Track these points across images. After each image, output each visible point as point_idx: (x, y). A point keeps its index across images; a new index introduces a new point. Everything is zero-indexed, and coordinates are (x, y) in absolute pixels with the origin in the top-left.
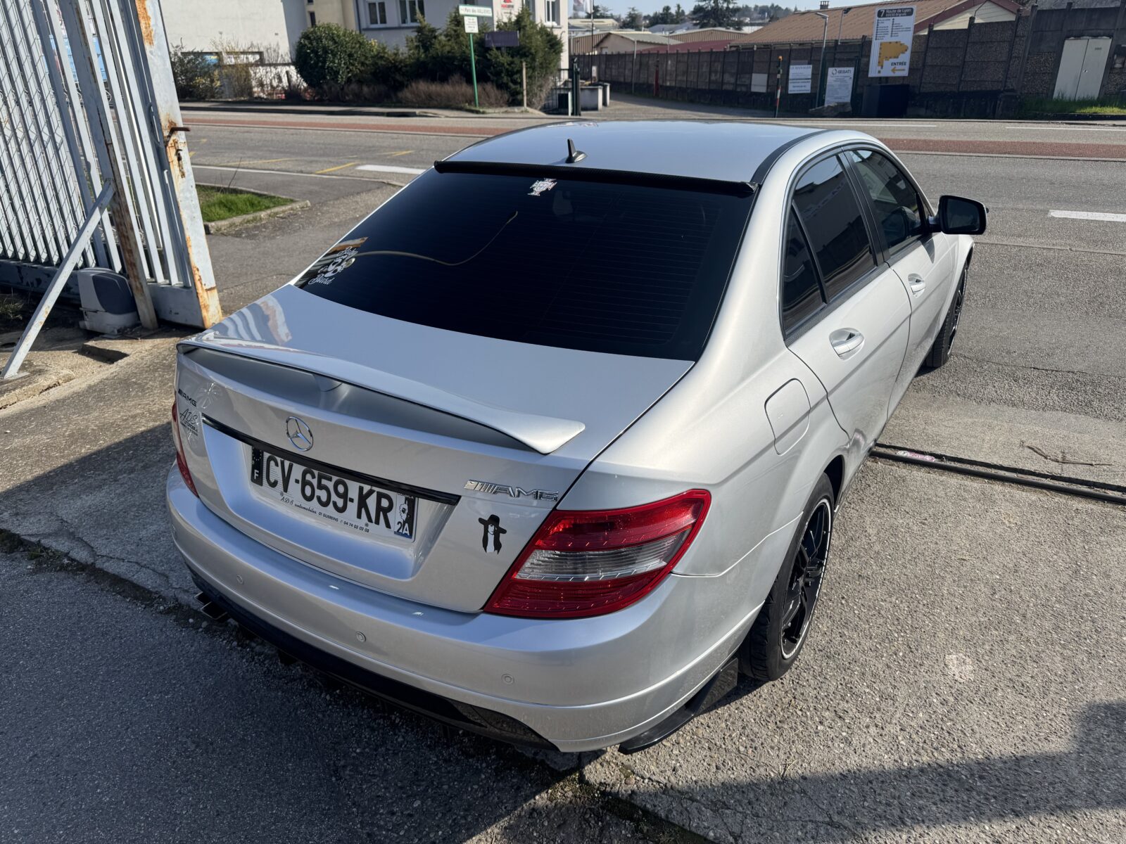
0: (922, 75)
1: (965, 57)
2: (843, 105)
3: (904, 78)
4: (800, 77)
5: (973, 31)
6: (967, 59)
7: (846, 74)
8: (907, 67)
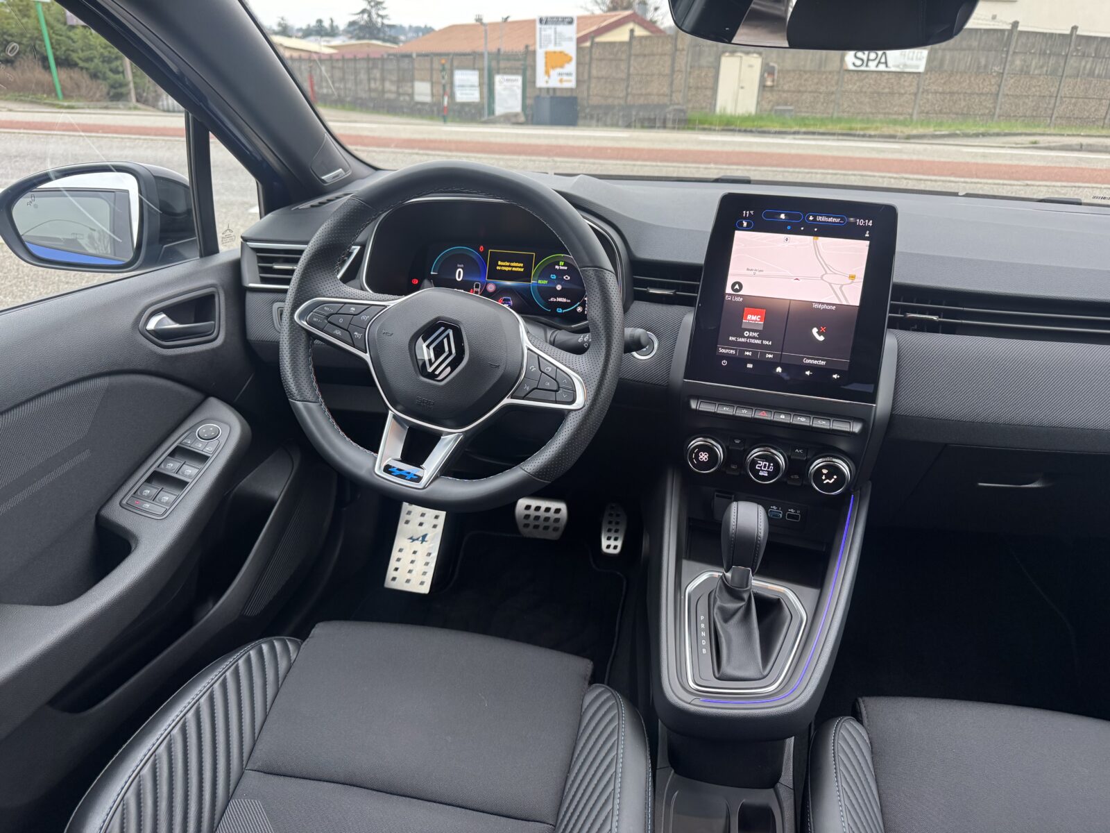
0: (589, 88)
1: (629, 70)
2: (516, 115)
3: (571, 89)
4: (467, 85)
5: (635, 43)
6: (632, 70)
7: (514, 83)
8: (573, 78)
